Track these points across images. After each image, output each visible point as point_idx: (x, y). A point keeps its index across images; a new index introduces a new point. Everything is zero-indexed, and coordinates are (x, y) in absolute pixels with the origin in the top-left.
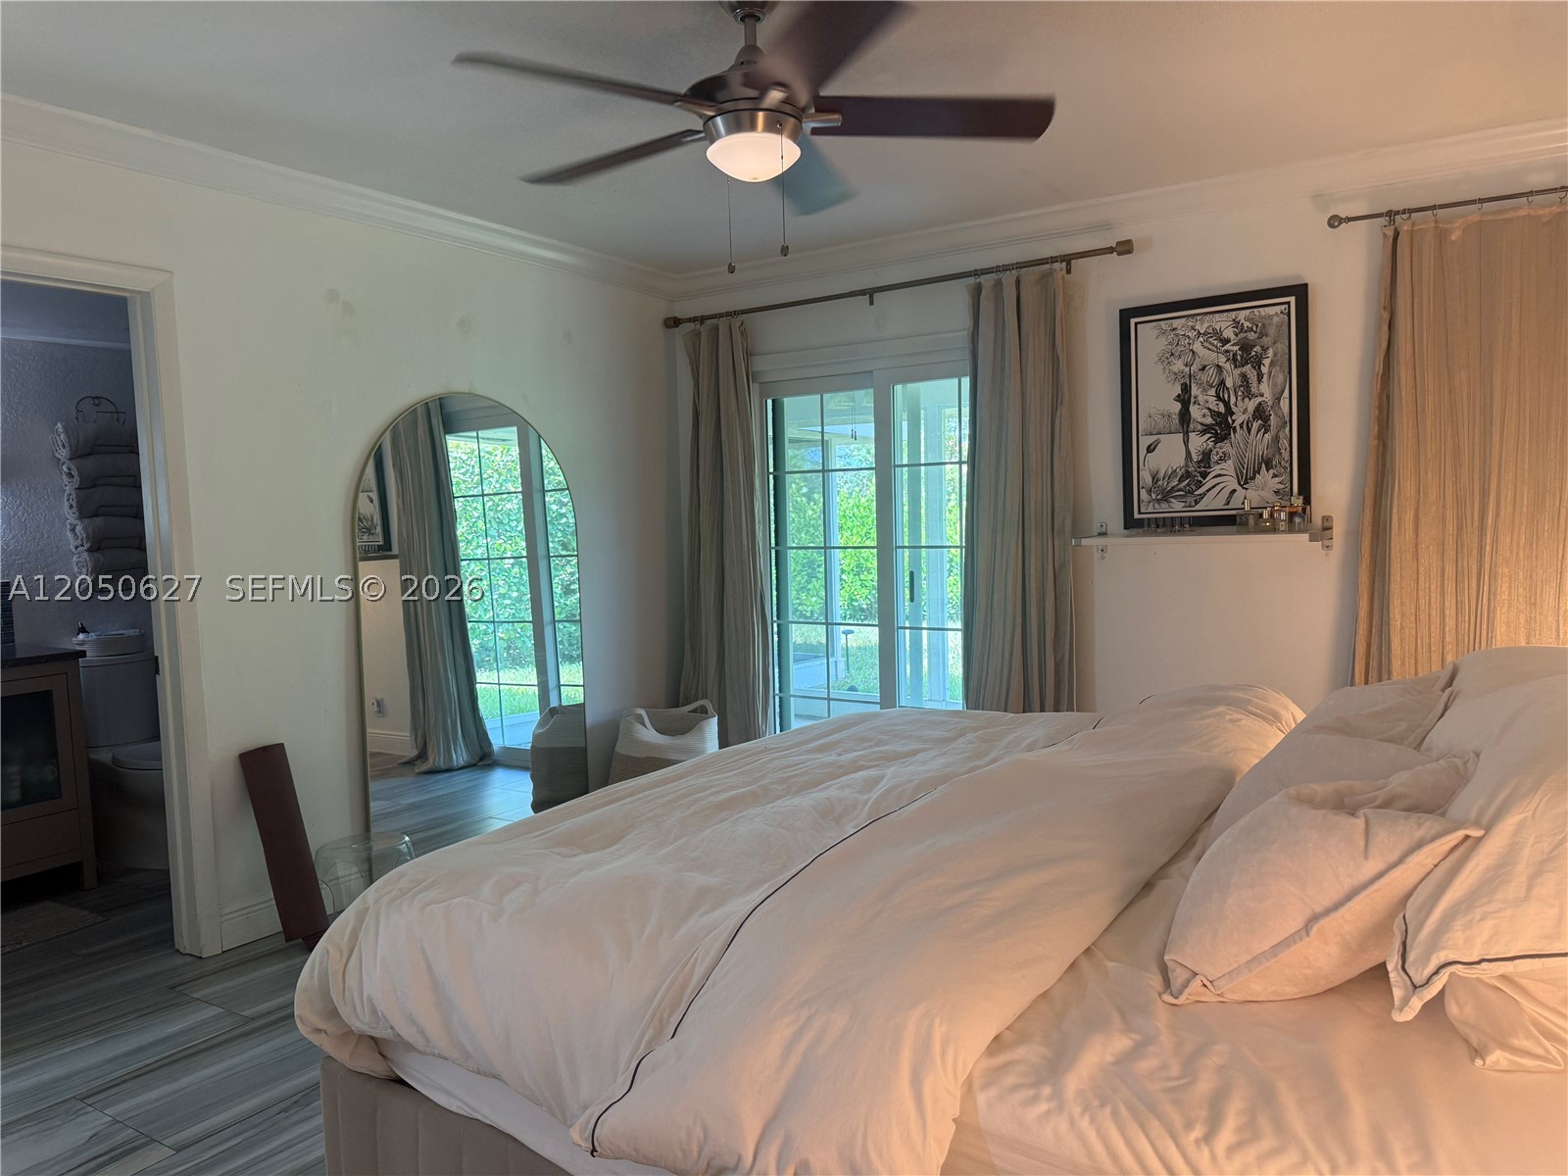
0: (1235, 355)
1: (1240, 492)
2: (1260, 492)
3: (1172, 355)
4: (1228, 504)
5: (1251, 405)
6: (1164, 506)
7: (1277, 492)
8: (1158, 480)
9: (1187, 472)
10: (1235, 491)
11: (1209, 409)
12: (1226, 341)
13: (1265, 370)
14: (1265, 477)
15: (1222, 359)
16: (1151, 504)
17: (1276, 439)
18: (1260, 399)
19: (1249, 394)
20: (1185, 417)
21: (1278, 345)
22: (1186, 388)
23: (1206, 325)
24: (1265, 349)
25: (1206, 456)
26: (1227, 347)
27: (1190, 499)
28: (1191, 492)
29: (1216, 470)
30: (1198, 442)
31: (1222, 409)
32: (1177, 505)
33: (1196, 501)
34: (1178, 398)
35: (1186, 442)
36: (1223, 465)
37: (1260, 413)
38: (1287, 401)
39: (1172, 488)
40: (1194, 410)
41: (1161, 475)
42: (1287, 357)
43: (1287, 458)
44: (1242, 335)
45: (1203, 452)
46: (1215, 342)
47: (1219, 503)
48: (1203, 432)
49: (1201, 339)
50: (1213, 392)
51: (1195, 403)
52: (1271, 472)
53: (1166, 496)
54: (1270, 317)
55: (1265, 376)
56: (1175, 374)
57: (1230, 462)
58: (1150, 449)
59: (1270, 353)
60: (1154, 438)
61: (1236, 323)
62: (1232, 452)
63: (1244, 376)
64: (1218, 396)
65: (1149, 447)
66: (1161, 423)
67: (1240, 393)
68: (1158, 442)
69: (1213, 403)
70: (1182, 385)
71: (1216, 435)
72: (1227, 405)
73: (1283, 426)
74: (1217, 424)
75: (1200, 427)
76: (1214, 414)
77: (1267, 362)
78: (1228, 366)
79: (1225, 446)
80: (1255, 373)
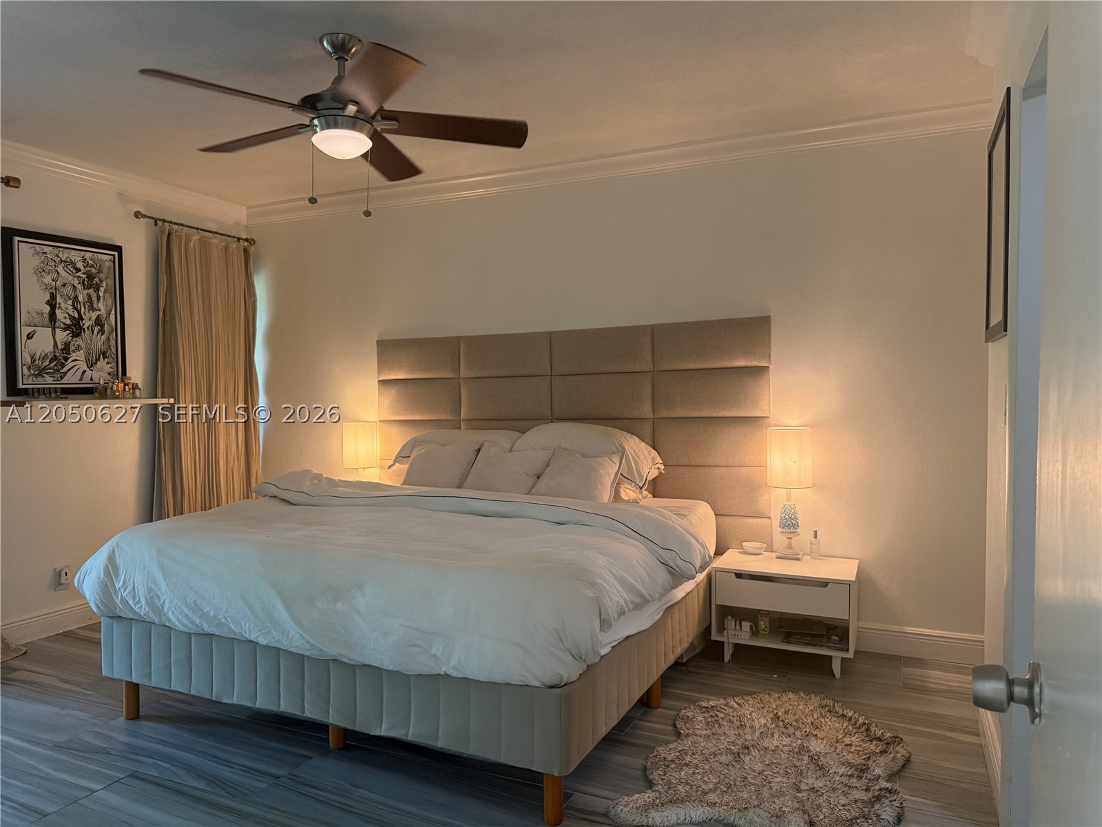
0: (84, 280)
1: (89, 373)
2: (100, 373)
3: (44, 271)
4: (81, 380)
5: (94, 315)
6: (40, 379)
7: (109, 374)
8: (35, 360)
9: (55, 356)
10: (85, 371)
11: (68, 314)
12: (78, 270)
13: (101, 294)
14: (102, 363)
15: (76, 282)
16: (31, 378)
17: (108, 339)
18: (98, 313)
19: (92, 309)
20: (52, 316)
21: (108, 280)
22: (53, 297)
23: (66, 256)
24: (101, 281)
25: (67, 345)
26: (79, 274)
27: (58, 376)
28: (58, 371)
29: (73, 356)
30: (62, 336)
31: (76, 315)
32: (49, 379)
33: (61, 377)
34: (48, 303)
35: (54, 334)
36: (78, 353)
37: (98, 321)
38: (114, 316)
39: (45, 367)
40: (58, 312)
41: (37, 357)
42: (113, 288)
43: (115, 352)
44: (88, 269)
45: (65, 343)
46: (72, 269)
47: (76, 379)
48: (65, 329)
49: (62, 264)
50: (70, 302)
51: (59, 308)
52: (106, 360)
53: (41, 372)
54: (104, 261)
55: (102, 299)
56: (45, 284)
57: (82, 352)
58: (29, 337)
59: (104, 284)
60: (32, 329)
61: (84, 260)
62: (83, 345)
63: (89, 295)
64: (73, 306)
65: (28, 335)
66: (37, 319)
67: (87, 307)
68: (34, 332)
69: (71, 310)
70: (51, 293)
71: (73, 332)
72: (79, 313)
73: (112, 332)
74: (73, 325)
75: (62, 326)
76: (72, 318)
77: (102, 289)
78: (79, 287)
79: (79, 341)
80: (96, 295)
